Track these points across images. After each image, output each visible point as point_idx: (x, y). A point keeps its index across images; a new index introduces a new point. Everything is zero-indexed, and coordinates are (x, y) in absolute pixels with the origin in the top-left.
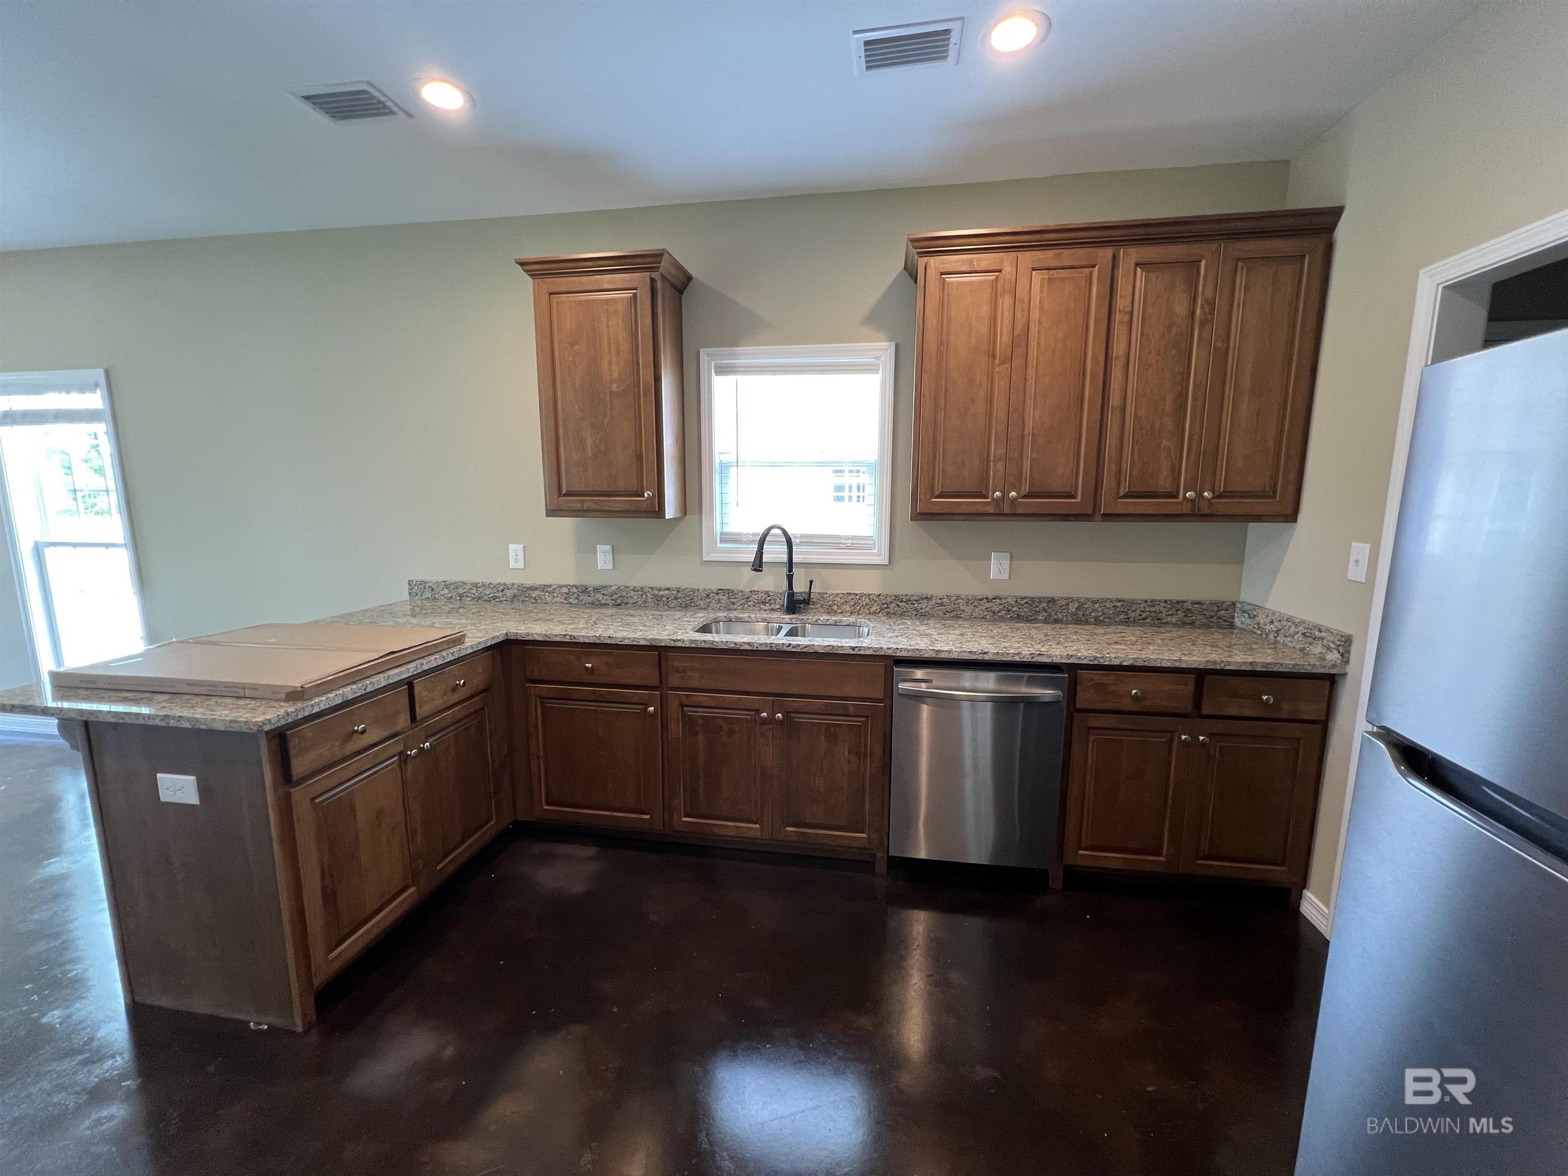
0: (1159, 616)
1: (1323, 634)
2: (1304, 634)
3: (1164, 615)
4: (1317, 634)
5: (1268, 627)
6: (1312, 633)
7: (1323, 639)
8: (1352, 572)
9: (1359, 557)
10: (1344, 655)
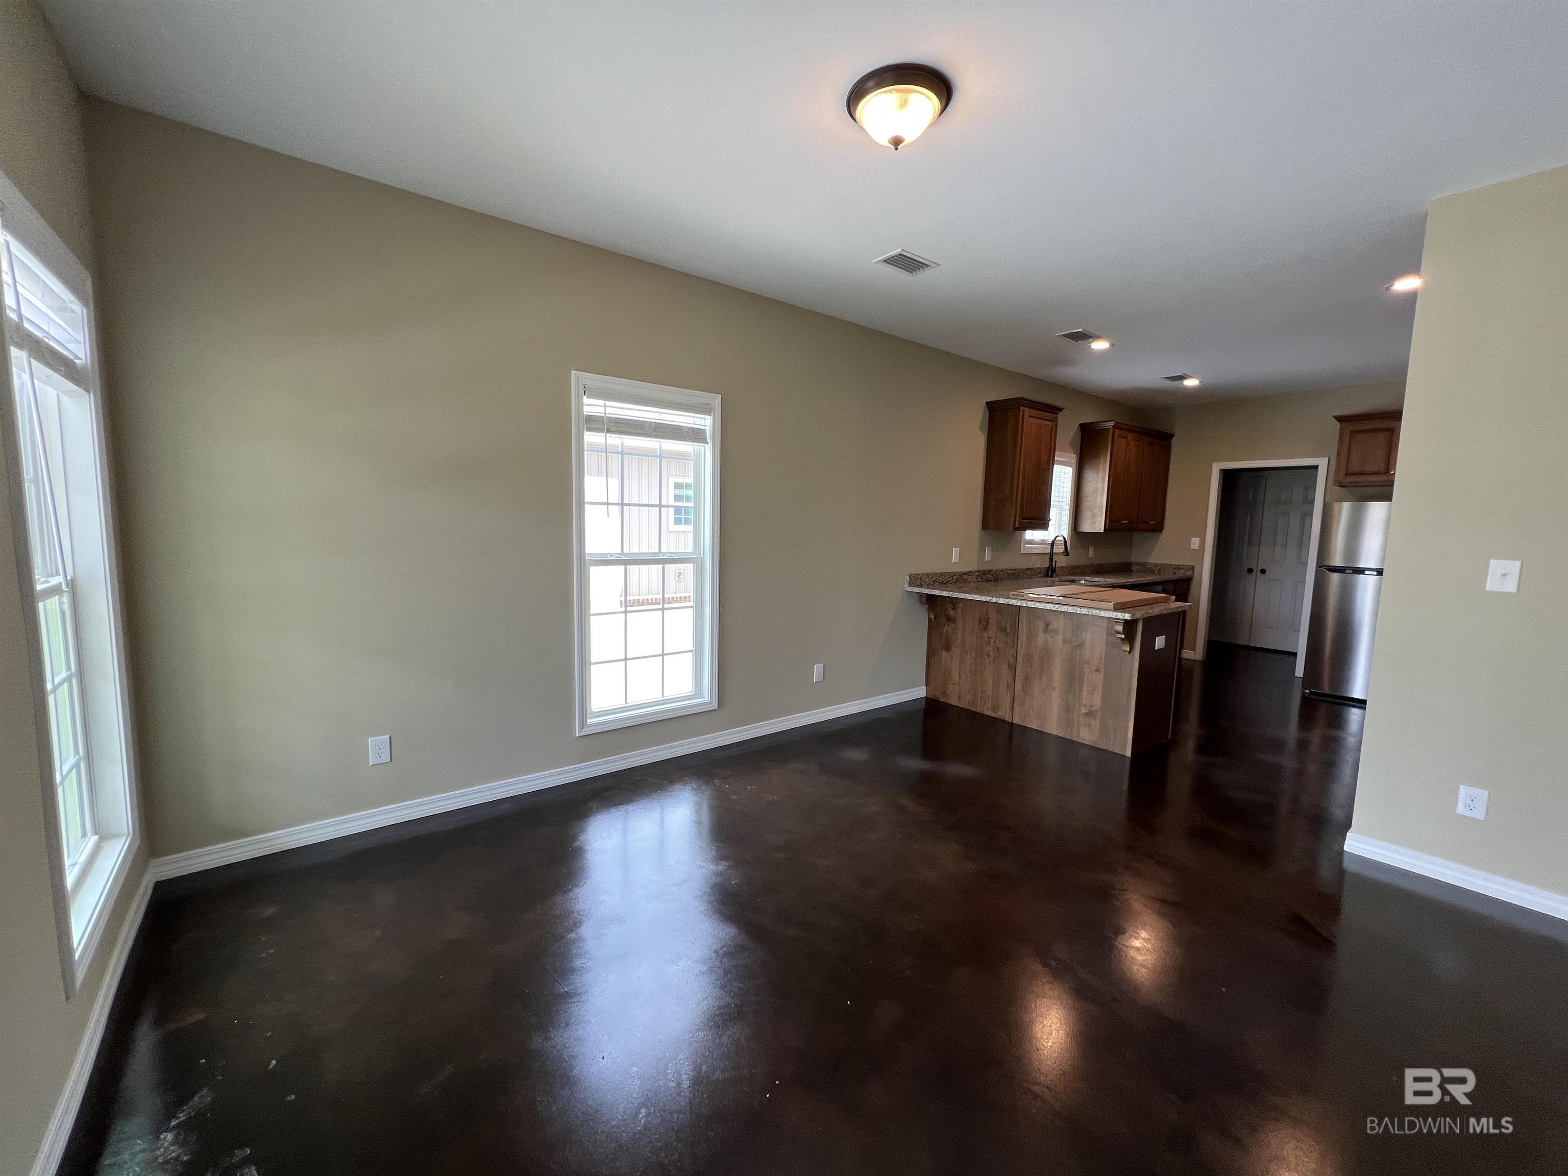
8: (1192, 547)
9: (1195, 542)
10: (1193, 571)
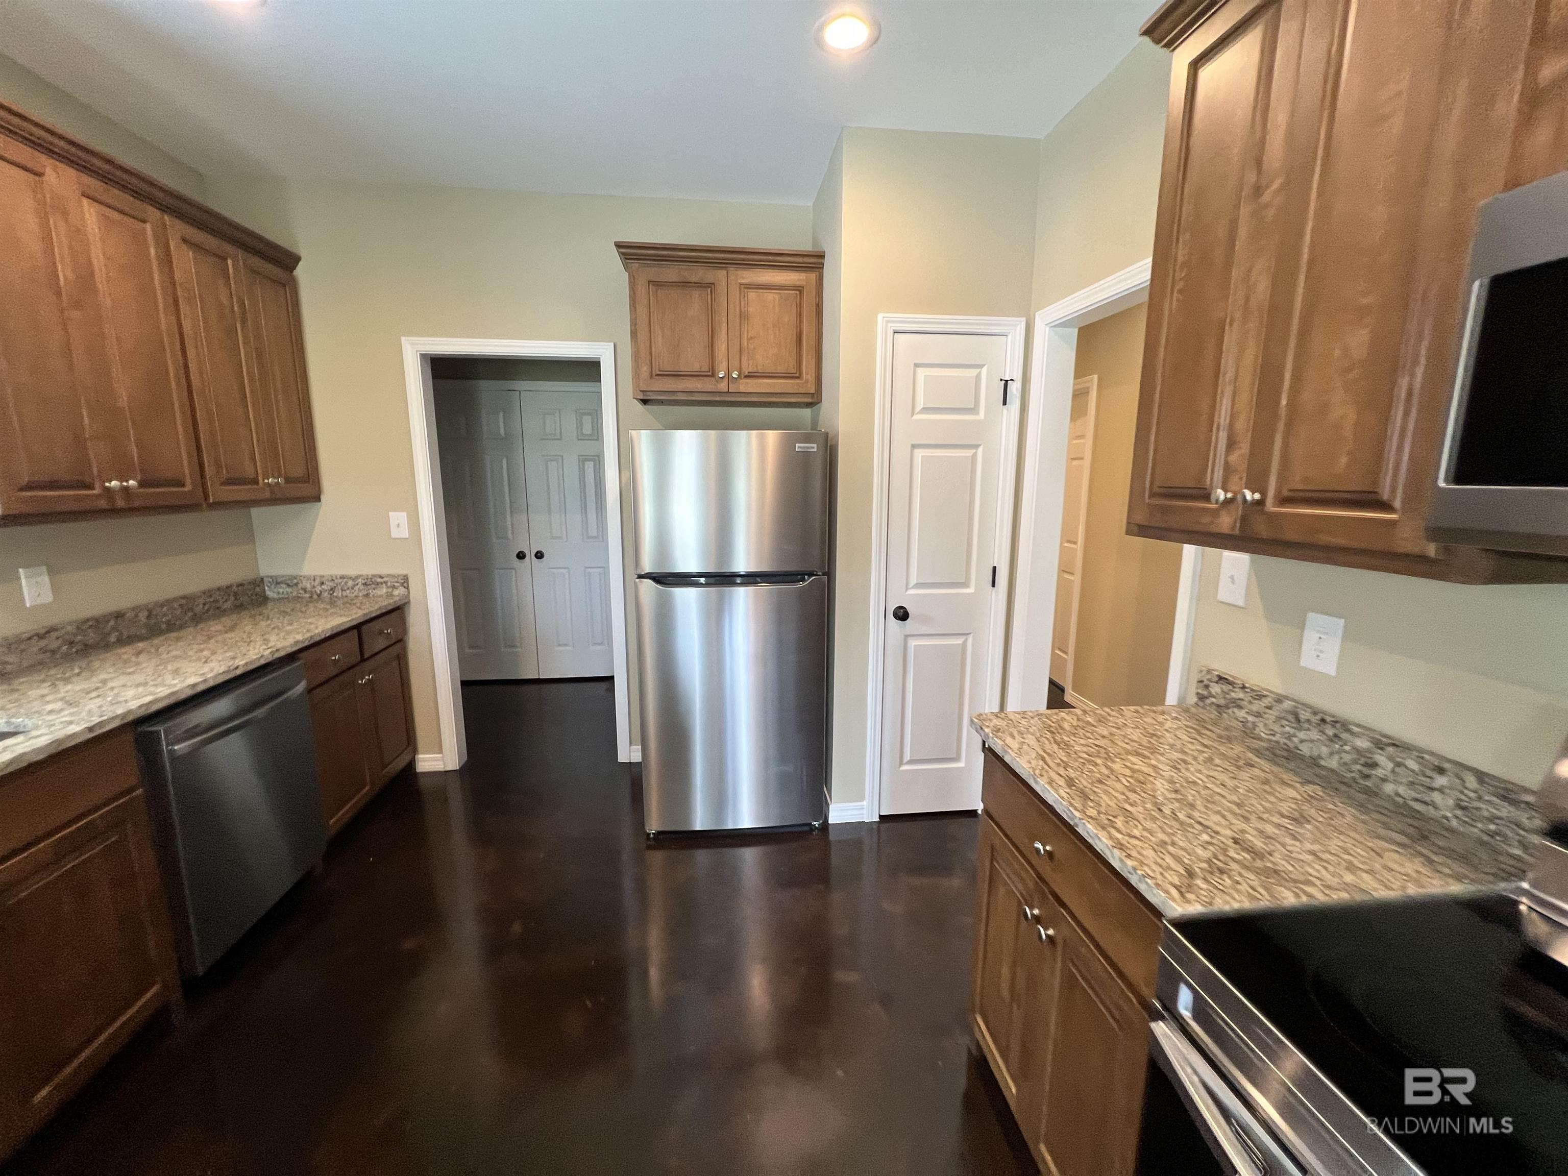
0: (218, 605)
1: (385, 579)
2: (365, 584)
3: (221, 602)
4: (379, 580)
5: (318, 589)
6: (371, 582)
7: (386, 583)
8: (395, 534)
9: (399, 523)
10: (408, 588)
